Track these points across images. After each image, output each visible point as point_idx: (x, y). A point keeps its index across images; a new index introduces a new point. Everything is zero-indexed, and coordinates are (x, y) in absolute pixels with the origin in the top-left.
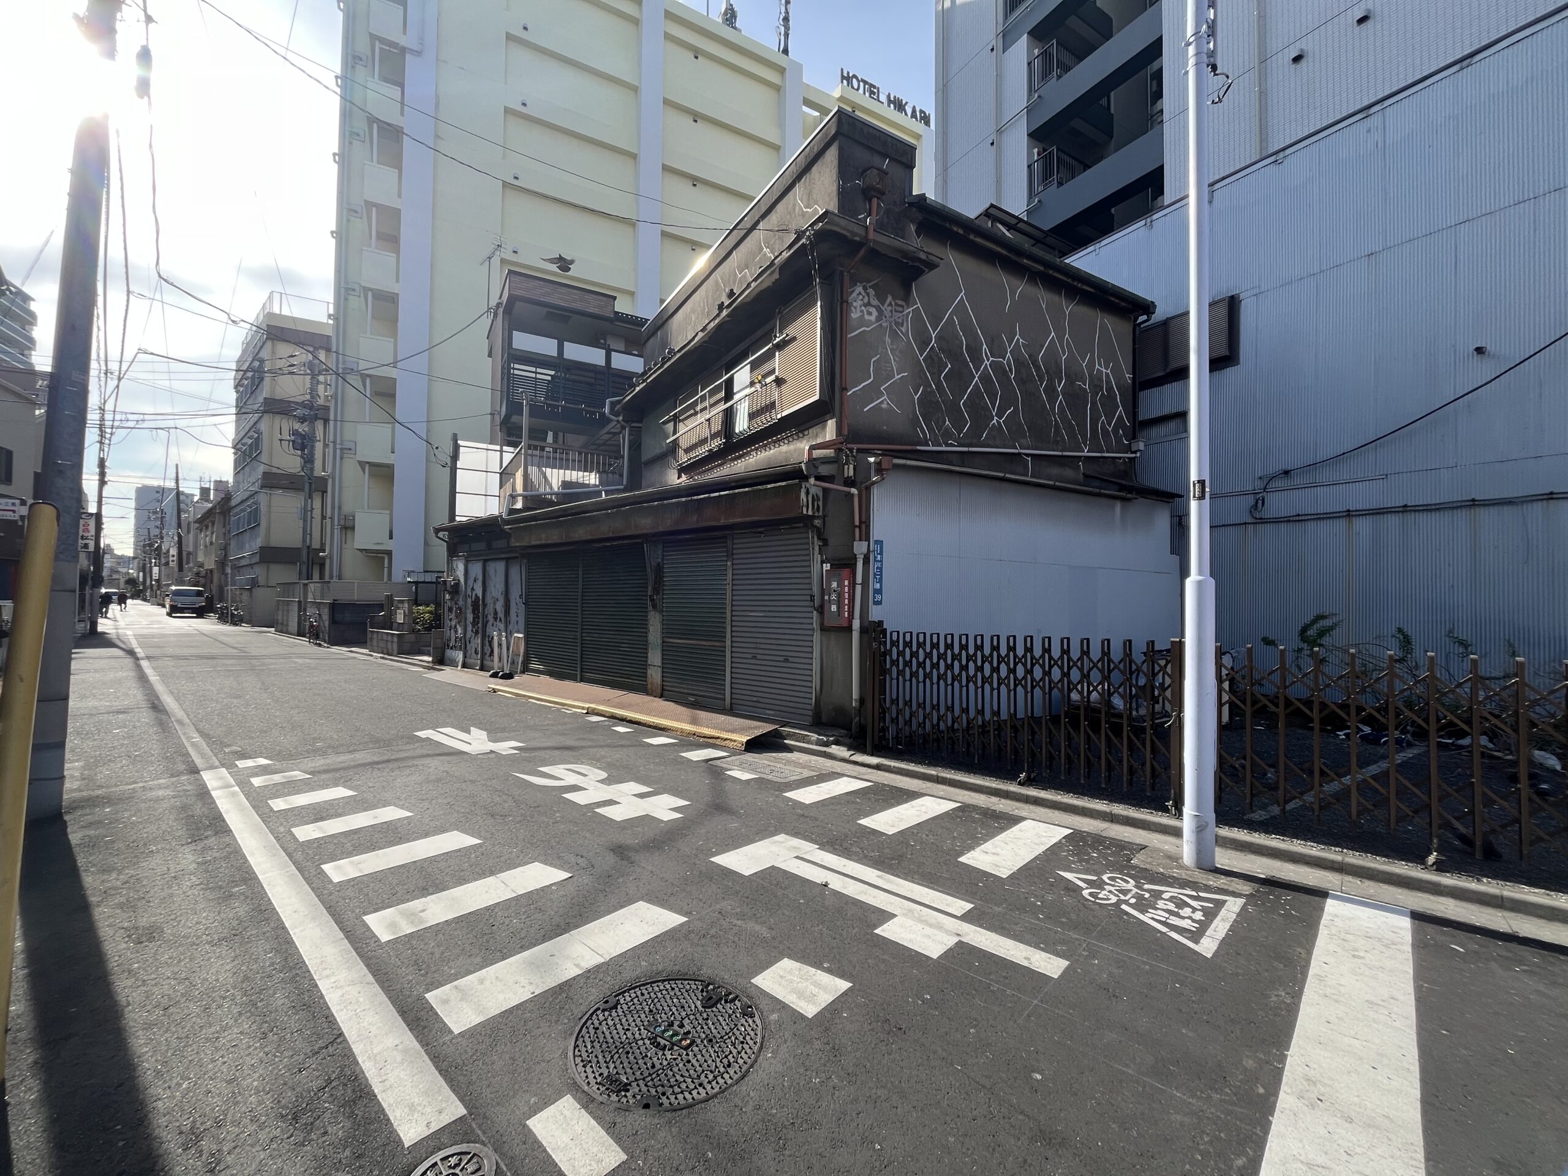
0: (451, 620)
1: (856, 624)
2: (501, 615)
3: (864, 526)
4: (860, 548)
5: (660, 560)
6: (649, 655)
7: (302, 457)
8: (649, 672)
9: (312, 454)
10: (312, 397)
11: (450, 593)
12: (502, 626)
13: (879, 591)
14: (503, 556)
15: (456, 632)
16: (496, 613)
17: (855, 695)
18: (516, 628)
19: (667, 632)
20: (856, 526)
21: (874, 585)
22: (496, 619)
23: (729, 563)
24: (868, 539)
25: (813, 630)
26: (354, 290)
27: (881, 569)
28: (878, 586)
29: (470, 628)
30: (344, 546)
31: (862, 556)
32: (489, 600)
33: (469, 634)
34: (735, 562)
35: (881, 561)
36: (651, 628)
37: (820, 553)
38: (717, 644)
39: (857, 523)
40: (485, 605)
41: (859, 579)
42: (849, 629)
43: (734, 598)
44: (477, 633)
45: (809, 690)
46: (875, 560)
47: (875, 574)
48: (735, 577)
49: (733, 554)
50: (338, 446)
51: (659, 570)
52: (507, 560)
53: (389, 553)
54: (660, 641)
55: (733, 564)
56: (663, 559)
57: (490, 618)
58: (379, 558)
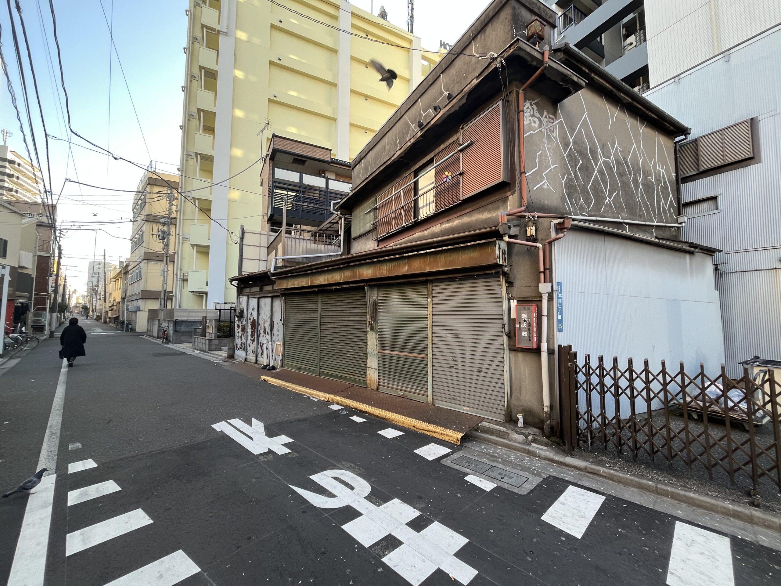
0: (238, 332)
1: (544, 347)
2: (268, 330)
3: (548, 272)
4: (544, 288)
5: (376, 298)
6: (368, 361)
7: (163, 243)
8: (368, 372)
9: (168, 241)
10: (169, 213)
11: (238, 317)
12: (268, 337)
13: (560, 321)
14: (270, 295)
15: (241, 339)
16: (265, 329)
17: (546, 402)
18: (277, 339)
19: (382, 345)
20: (541, 272)
21: (556, 316)
22: (265, 333)
23: (430, 300)
24: (551, 281)
25: (504, 349)
26: (191, 156)
27: (561, 304)
28: (560, 317)
29: (249, 337)
30: (183, 290)
31: (547, 295)
32: (261, 321)
33: (249, 341)
34: (434, 299)
35: (561, 298)
36: (369, 343)
37: (508, 292)
38: (421, 356)
39: (542, 269)
40: (258, 325)
41: (545, 312)
42: (538, 351)
43: (434, 324)
44: (253, 341)
45: (502, 395)
46: (558, 298)
47: (558, 308)
48: (434, 309)
49: (432, 293)
50: (181, 237)
51: (375, 305)
52: (272, 297)
53: (206, 293)
54: (376, 352)
55: (432, 300)
56: (378, 297)
57: (262, 332)
58: (201, 295)
